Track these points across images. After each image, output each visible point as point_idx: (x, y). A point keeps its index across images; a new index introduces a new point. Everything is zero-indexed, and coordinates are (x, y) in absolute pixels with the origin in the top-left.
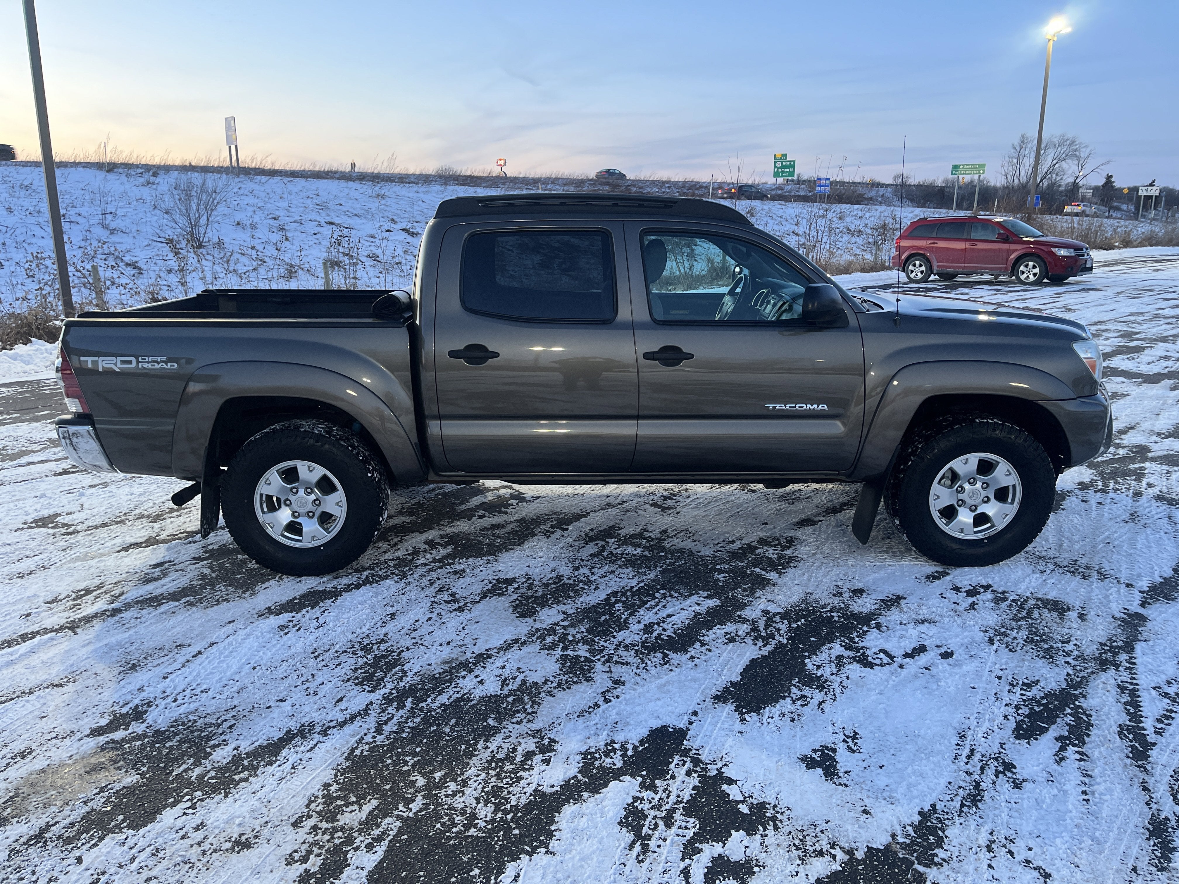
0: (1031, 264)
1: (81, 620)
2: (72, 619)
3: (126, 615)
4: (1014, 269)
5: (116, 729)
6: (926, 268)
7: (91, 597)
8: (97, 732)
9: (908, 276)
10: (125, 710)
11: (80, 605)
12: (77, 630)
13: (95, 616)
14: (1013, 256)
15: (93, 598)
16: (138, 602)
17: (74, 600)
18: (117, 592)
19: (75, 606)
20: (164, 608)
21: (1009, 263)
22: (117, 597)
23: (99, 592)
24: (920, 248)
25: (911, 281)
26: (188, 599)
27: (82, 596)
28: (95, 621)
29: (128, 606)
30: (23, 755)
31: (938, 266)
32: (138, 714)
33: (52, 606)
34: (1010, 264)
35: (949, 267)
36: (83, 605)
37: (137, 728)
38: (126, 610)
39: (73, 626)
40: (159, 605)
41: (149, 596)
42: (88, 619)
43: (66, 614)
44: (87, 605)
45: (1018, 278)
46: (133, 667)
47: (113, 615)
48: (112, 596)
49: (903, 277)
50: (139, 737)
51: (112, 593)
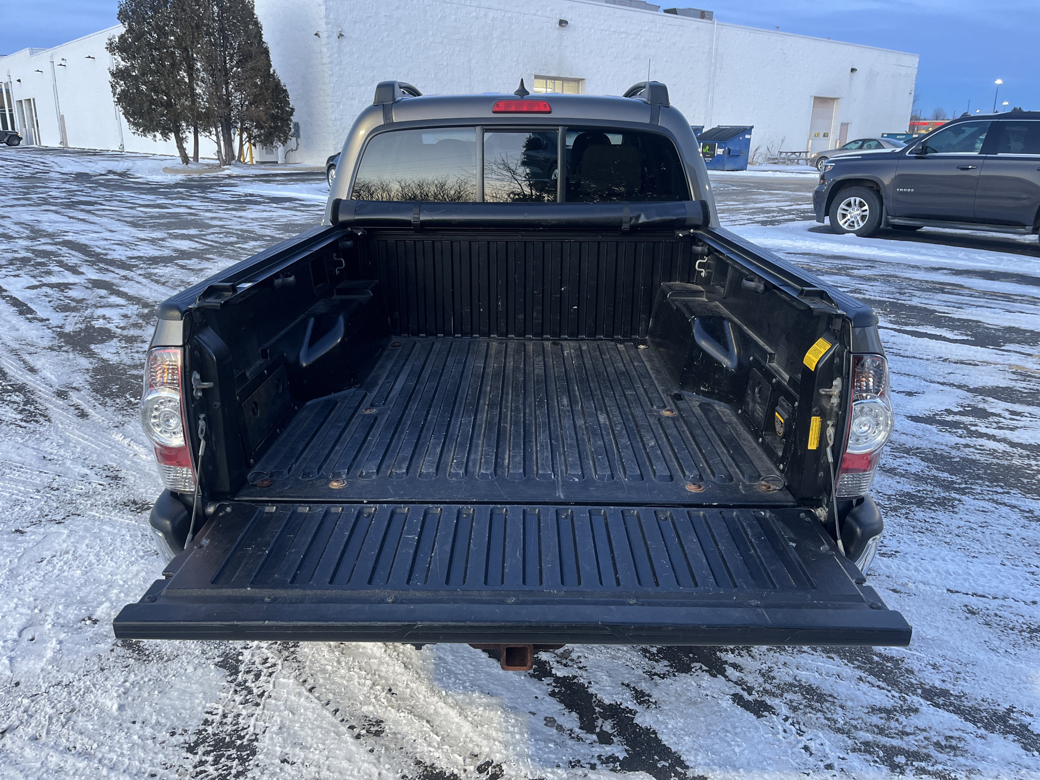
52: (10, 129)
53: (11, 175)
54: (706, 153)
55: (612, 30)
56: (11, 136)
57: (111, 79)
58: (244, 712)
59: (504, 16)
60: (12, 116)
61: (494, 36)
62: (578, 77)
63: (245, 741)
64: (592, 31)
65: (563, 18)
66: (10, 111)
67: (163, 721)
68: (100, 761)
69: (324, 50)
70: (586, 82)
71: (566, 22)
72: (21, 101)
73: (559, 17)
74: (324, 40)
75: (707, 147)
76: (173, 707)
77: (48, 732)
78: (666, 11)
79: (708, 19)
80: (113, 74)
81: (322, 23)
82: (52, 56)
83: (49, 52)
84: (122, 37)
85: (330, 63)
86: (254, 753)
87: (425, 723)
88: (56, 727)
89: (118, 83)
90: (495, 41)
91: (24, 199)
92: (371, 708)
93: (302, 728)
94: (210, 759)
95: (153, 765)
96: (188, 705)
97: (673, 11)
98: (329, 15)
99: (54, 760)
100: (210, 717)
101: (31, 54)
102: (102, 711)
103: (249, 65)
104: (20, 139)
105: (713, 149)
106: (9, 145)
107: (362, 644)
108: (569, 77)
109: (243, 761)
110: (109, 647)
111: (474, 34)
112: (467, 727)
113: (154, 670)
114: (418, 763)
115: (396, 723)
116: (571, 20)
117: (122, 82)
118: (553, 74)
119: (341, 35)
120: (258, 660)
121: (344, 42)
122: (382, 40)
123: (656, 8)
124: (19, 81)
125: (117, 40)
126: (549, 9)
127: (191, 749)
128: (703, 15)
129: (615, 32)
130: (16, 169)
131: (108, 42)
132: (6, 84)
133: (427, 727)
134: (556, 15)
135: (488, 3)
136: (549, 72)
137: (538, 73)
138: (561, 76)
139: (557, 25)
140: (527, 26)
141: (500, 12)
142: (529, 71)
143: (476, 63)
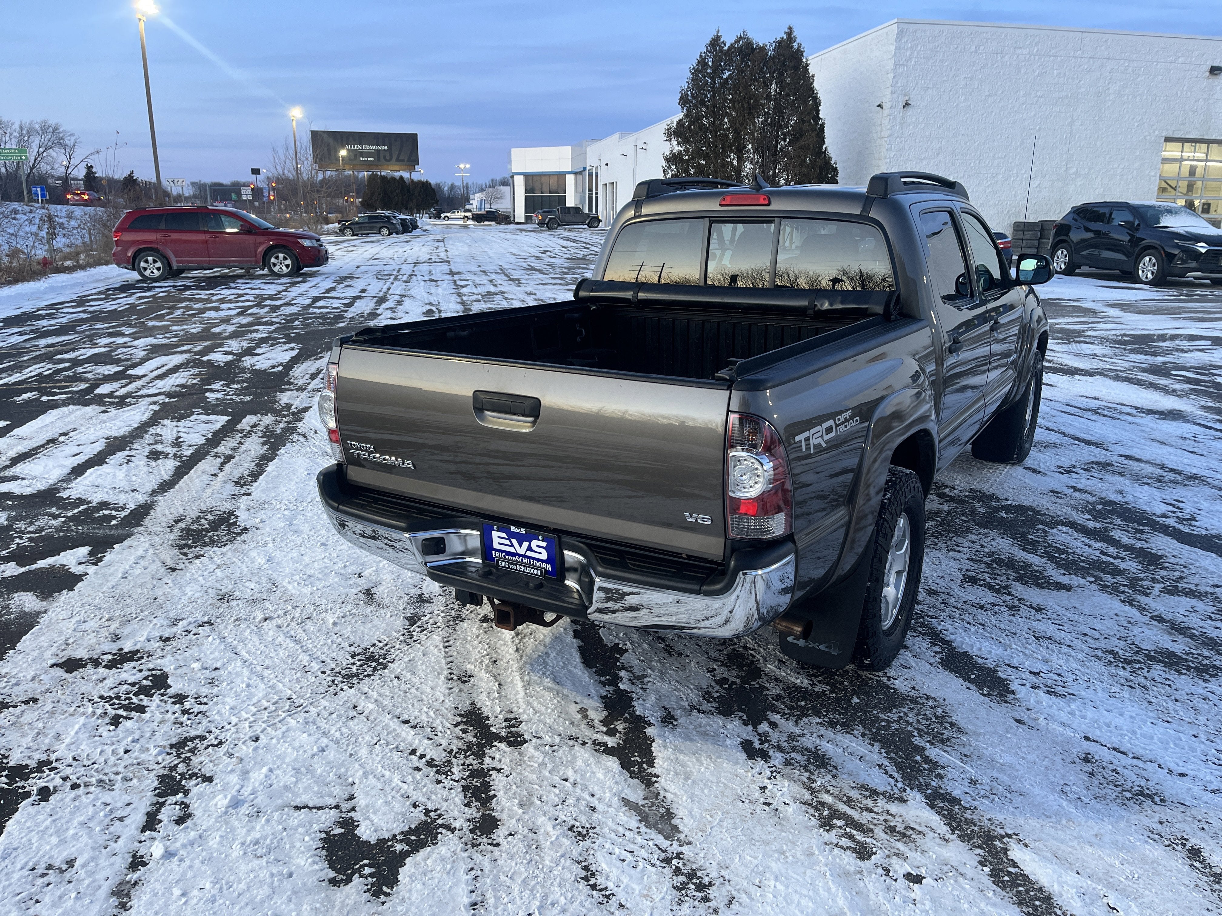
0: (281, 255)
4: (265, 263)
6: (162, 263)
9: (141, 274)
14: (261, 249)
21: (258, 256)
24: (150, 242)
25: (145, 279)
31: (178, 262)
34: (260, 257)
35: (192, 262)
45: (271, 270)
49: (134, 276)
52: (594, 212)
53: (567, 256)
56: (593, 218)
57: (664, 164)
58: (398, 646)
59: (1128, 66)
60: (597, 198)
61: (1111, 90)
63: (385, 661)
65: (1215, 65)
66: (597, 193)
67: (351, 637)
68: (302, 647)
69: (886, 122)
72: (606, 185)
73: (1210, 64)
74: (886, 110)
76: (363, 633)
77: (288, 625)
80: (667, 160)
81: (888, 92)
82: (636, 141)
83: (635, 136)
84: (680, 122)
85: (889, 136)
86: (385, 668)
87: (497, 684)
88: (294, 624)
89: (670, 168)
90: (1112, 97)
91: (559, 278)
92: (473, 667)
93: (422, 664)
94: (359, 663)
95: (327, 657)
96: (371, 633)
98: (896, 83)
99: (281, 639)
100: (377, 643)
101: (620, 138)
102: (324, 623)
103: (802, 142)
104: (600, 221)
106: (590, 227)
107: (503, 630)
109: (375, 669)
110: (356, 591)
111: (1083, 90)
112: (522, 694)
113: (369, 610)
114: (473, 704)
115: (481, 679)
117: (673, 167)
119: (907, 104)
120: (431, 621)
121: (910, 111)
122: (957, 105)
124: (607, 165)
125: (675, 125)
126: (1196, 54)
127: (353, 656)
130: (576, 251)
131: (667, 127)
132: (597, 168)
133: (496, 687)
134: (1207, 60)
135: (1106, 53)
136: (1189, 133)
137: (1170, 135)
138: (1206, 137)
139: (1207, 74)
140: (1160, 77)
141: (1122, 62)
142: (1157, 133)
143: (1081, 125)
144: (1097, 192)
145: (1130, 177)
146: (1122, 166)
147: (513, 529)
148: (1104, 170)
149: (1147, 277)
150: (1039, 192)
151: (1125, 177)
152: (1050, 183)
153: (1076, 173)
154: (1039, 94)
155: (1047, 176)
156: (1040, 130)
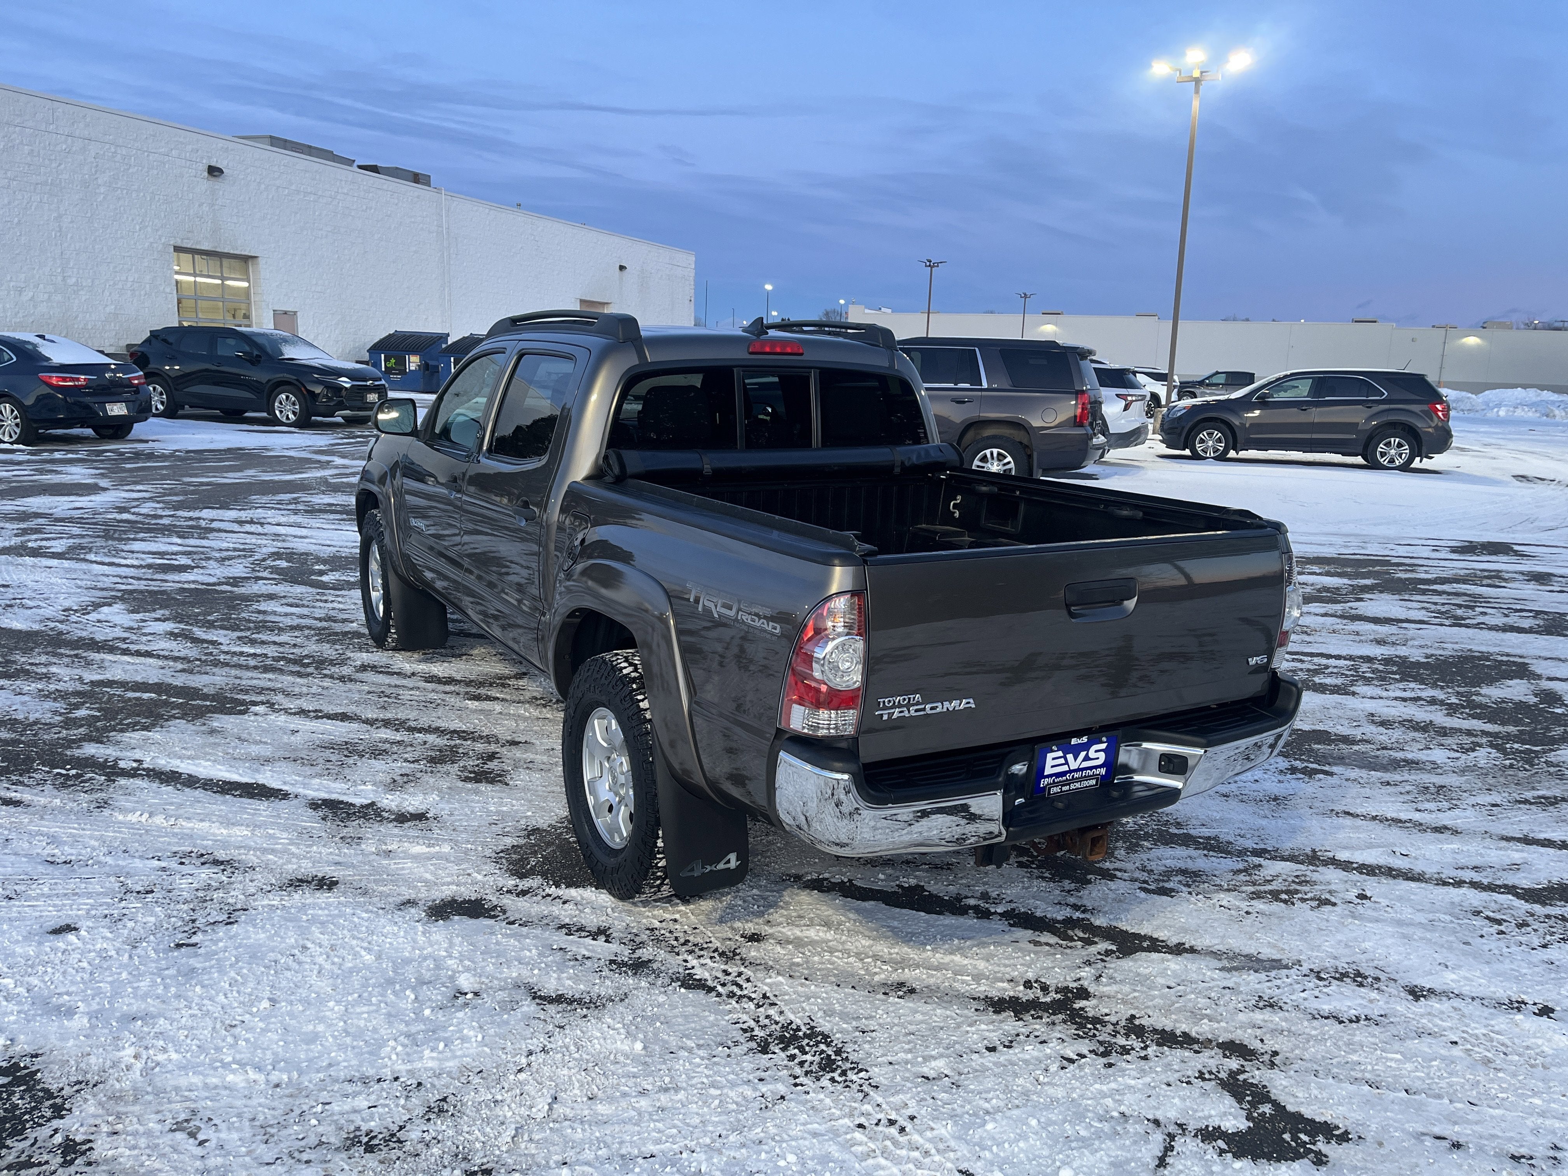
1: (1302, 863)
2: (1311, 867)
3: (1250, 844)
5: (1313, 769)
7: (1274, 886)
8: (1331, 774)
10: (1302, 776)
11: (1293, 882)
12: (1310, 853)
13: (1283, 859)
15: (1274, 883)
16: (1229, 853)
17: (1297, 892)
18: (1242, 877)
19: (1300, 883)
20: (1206, 832)
22: (1245, 870)
23: (1262, 888)
26: (1176, 831)
27: (1287, 892)
28: (1287, 853)
29: (1242, 853)
30: (1388, 784)
32: (1293, 770)
33: (1328, 896)
36: (1290, 879)
37: (1298, 764)
38: (1247, 850)
39: (1314, 859)
40: (1209, 838)
41: (1211, 853)
42: (1292, 858)
43: (1315, 876)
44: (1285, 877)
46: (1276, 799)
47: (1265, 851)
48: (1250, 875)
50: (1300, 760)
51: (1248, 878)
54: (392, 368)
55: (293, 187)
59: (115, 152)
61: (100, 181)
62: (246, 253)
64: (263, 186)
65: (213, 164)
70: (261, 261)
71: (221, 171)
73: (206, 162)
75: (393, 361)
78: (360, 167)
79: (423, 184)
90: (102, 190)
97: (374, 169)
105: (401, 362)
108: (232, 252)
111: (66, 176)
116: (227, 167)
118: (205, 246)
123: (350, 162)
126: (189, 148)
128: (417, 178)
129: (298, 192)
134: (202, 158)
135: (86, 133)
136: (198, 242)
137: (179, 243)
138: (218, 250)
139: (206, 174)
140: (155, 172)
141: (107, 146)
142: (163, 240)
143: (72, 222)
144: (108, 310)
145: (143, 293)
146: (131, 279)
147: (1074, 741)
148: (111, 283)
149: (288, 418)
150: (35, 307)
151: (137, 293)
152: (46, 296)
153: (76, 284)
154: (9, 174)
155: (41, 286)
156: (19, 223)
